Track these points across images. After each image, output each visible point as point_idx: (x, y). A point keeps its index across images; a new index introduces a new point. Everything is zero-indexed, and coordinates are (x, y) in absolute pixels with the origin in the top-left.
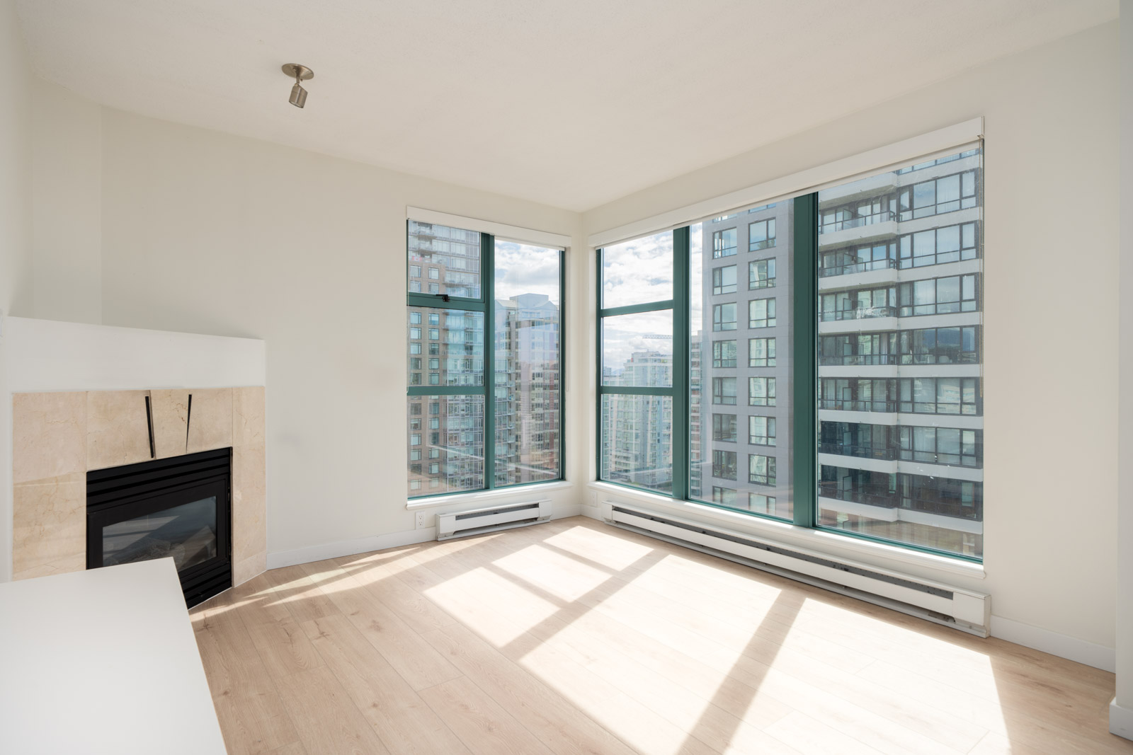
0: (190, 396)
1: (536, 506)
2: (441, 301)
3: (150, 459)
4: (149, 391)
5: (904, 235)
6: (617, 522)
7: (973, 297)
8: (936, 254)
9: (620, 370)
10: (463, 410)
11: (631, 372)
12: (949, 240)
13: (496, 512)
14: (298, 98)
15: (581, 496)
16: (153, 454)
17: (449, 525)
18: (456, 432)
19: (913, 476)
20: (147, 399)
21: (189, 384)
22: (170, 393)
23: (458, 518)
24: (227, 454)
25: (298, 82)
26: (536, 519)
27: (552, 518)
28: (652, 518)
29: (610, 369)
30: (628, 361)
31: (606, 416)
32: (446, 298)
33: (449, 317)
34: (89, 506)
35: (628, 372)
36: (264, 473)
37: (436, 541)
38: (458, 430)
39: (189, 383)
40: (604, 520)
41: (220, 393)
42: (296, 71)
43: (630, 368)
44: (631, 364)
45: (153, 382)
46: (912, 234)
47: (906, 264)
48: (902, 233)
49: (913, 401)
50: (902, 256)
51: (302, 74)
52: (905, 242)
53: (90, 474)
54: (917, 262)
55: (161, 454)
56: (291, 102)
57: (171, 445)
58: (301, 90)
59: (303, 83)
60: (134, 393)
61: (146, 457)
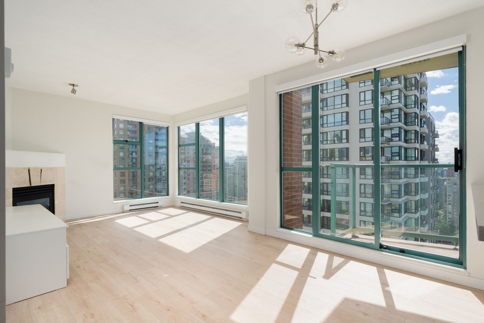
0: (41, 170)
1: (158, 203)
2: (125, 142)
4: (29, 168)
5: (325, 115)
6: (182, 206)
7: (345, 138)
8: (334, 123)
9: (232, 163)
10: (164, 180)
11: (236, 164)
12: (338, 118)
14: (74, 91)
15: (174, 200)
16: (30, 185)
17: (127, 208)
18: (161, 190)
19: (327, 200)
20: (29, 170)
22: (35, 169)
23: (130, 206)
24: (53, 186)
25: (74, 88)
26: (158, 207)
28: (190, 204)
29: (228, 163)
30: (236, 160)
31: (226, 182)
32: (127, 141)
33: (159, 141)
34: (13, 197)
35: (235, 164)
36: (65, 192)
37: (123, 213)
38: (162, 189)
39: (40, 166)
40: (179, 206)
41: (51, 169)
42: (73, 85)
43: (236, 163)
44: (236, 161)
45: (31, 165)
46: (327, 115)
47: (325, 125)
48: (324, 115)
49: (327, 174)
50: (324, 123)
51: (75, 86)
52: (325, 118)
53: (13, 189)
54: (329, 125)
55: (33, 185)
56: (71, 92)
57: (36, 183)
58: (75, 90)
59: (75, 88)
60: (25, 168)
61: (29, 185)
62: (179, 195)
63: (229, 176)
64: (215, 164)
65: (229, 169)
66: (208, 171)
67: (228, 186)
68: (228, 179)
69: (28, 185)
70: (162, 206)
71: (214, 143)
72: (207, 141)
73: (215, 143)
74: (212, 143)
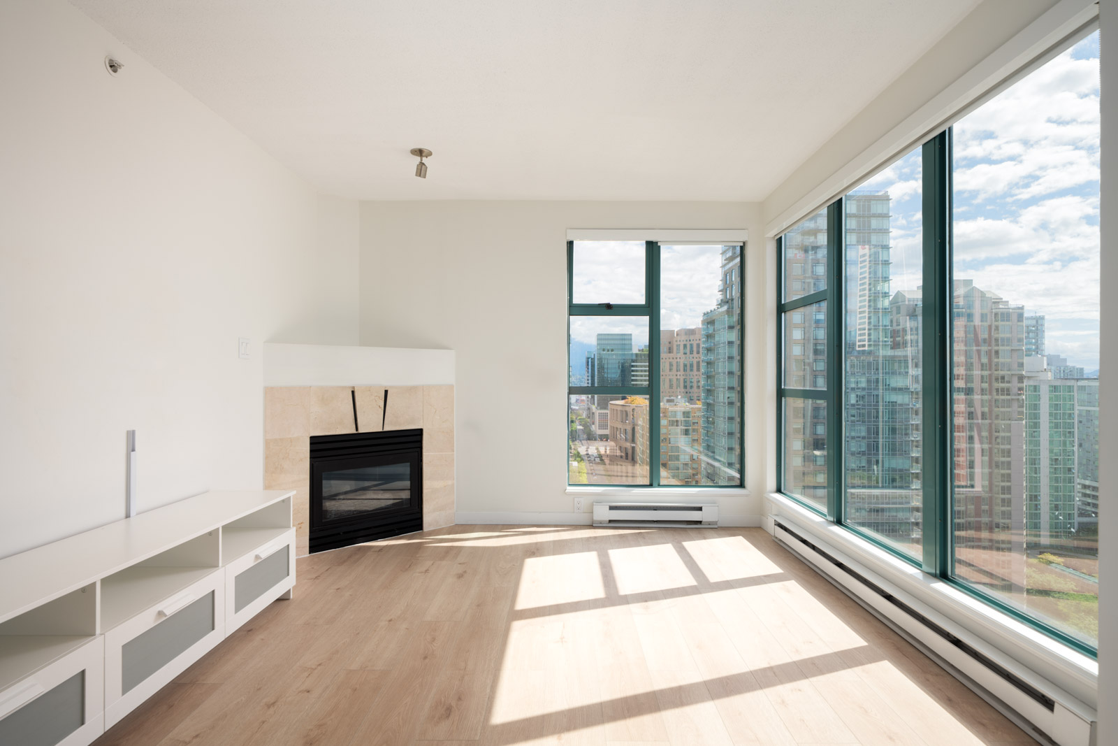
0: (386, 392)
1: (700, 509)
2: (604, 310)
3: (355, 432)
4: (354, 387)
13: (655, 508)
14: (421, 171)
15: (760, 506)
16: (357, 429)
17: (603, 514)
20: (353, 392)
21: (386, 383)
22: (370, 389)
23: (611, 508)
24: (419, 433)
25: (421, 160)
26: (698, 522)
27: (719, 525)
28: (804, 541)
32: (609, 306)
34: (311, 458)
37: (591, 526)
39: (384, 382)
41: (412, 390)
42: (420, 152)
45: (358, 380)
51: (424, 154)
53: (315, 441)
55: (361, 430)
56: (416, 175)
57: (370, 424)
58: (423, 164)
59: (425, 161)
60: (344, 388)
61: (353, 431)
62: (779, 490)
63: (1084, 414)
64: (1024, 373)
65: (1082, 388)
66: (997, 394)
67: (1080, 445)
68: (1081, 422)
69: (350, 430)
70: (716, 523)
71: (1019, 308)
72: (994, 303)
73: (1022, 308)
74: (1012, 307)
